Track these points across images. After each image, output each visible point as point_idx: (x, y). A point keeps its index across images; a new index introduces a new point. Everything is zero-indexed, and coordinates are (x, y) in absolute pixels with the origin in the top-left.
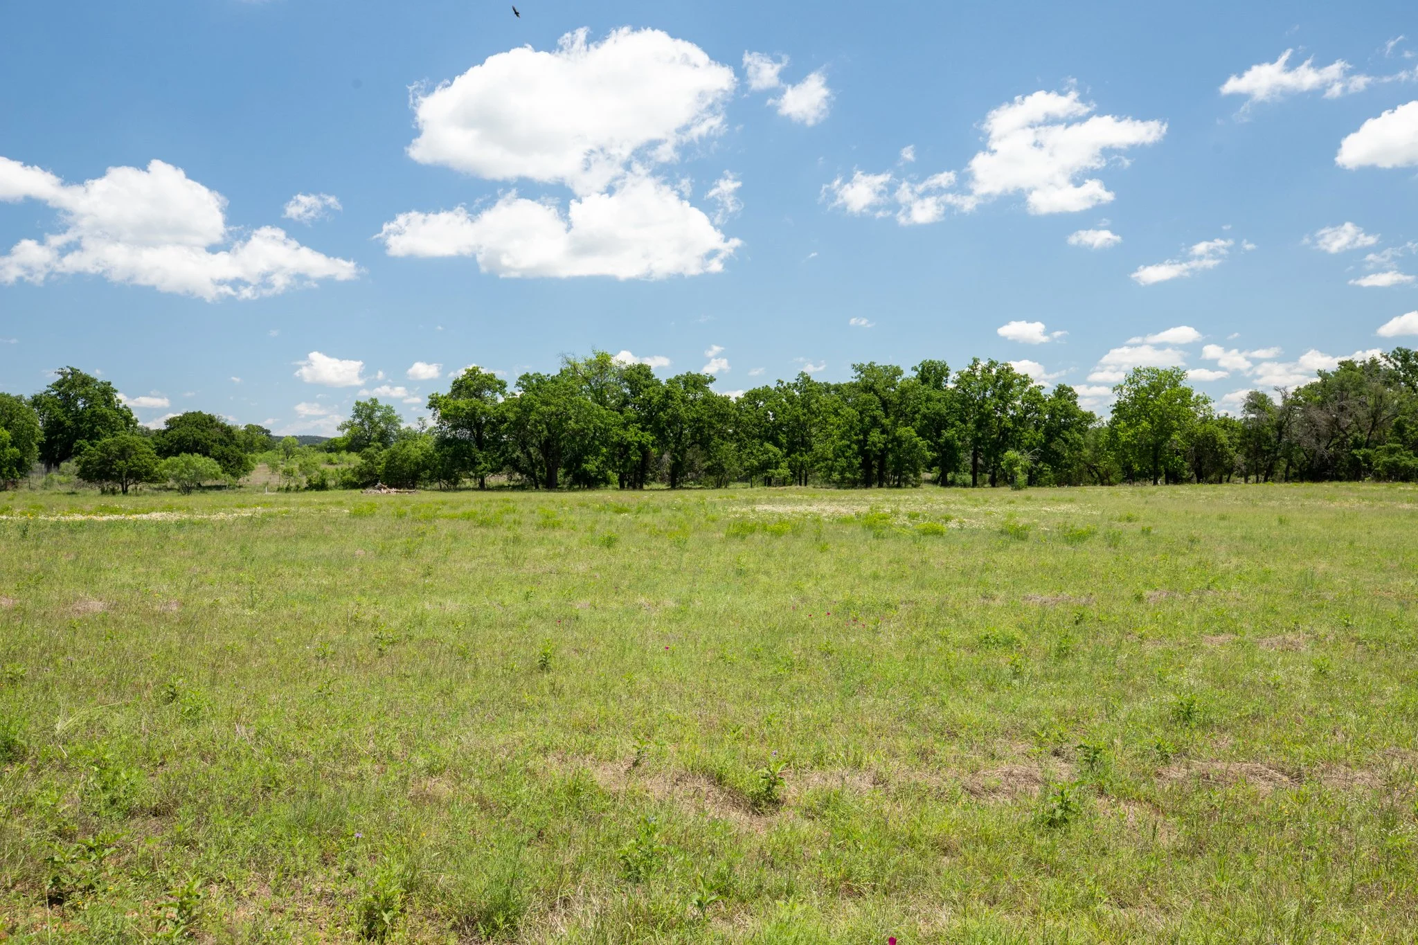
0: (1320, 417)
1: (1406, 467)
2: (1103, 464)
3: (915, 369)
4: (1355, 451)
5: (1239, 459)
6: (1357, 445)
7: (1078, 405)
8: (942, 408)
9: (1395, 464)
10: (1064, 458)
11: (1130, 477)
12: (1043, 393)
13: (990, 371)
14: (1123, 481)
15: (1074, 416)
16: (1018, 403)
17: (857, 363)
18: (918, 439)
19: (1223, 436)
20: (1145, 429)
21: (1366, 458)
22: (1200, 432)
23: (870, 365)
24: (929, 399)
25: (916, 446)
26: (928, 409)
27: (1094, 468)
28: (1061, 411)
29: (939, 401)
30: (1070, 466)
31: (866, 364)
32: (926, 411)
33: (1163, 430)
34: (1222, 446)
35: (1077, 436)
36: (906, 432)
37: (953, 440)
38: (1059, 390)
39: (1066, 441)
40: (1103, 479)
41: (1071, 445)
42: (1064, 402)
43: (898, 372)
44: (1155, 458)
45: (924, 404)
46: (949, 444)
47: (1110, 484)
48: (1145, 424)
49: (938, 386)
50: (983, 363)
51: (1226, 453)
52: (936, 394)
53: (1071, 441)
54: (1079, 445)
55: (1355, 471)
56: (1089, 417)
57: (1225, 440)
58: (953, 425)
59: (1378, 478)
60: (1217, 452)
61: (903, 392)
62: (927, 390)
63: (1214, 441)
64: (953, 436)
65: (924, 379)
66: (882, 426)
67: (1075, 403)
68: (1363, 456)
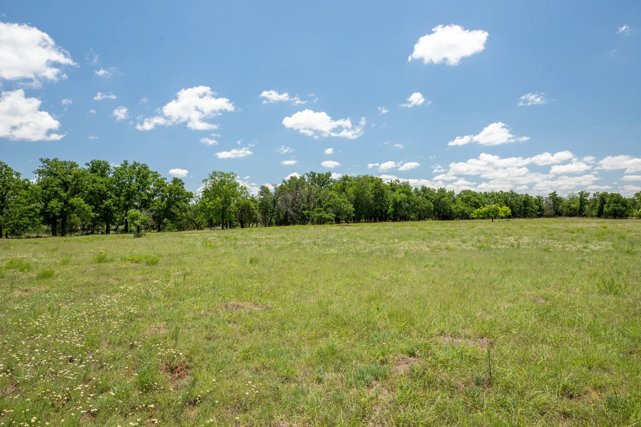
0: (290, 197)
1: (325, 218)
2: (198, 220)
3: (88, 164)
4: (303, 212)
5: (259, 216)
6: (304, 209)
7: (185, 188)
8: (104, 188)
9: (321, 216)
10: (177, 216)
11: (211, 225)
12: (165, 181)
13: (134, 168)
14: (208, 227)
15: (183, 194)
16: (152, 186)
17: (45, 158)
18: (85, 205)
19: (252, 205)
20: (218, 201)
21: (308, 215)
22: (242, 203)
23: (54, 160)
24: (94, 181)
25: (84, 209)
26: (93, 187)
27: (194, 221)
28: (175, 191)
29: (102, 183)
30: (180, 220)
31: (51, 159)
32: (92, 188)
33: (226, 203)
34: (252, 209)
35: (184, 204)
36: (77, 200)
37: (110, 206)
38: (174, 180)
39: (178, 207)
40: (198, 227)
41: (181, 209)
42: (177, 186)
43: (73, 165)
44: (223, 216)
45: (91, 184)
46: (107, 209)
47: (202, 229)
48: (218, 199)
49: (103, 175)
50: (131, 163)
51: (254, 212)
52: (100, 179)
53: (180, 207)
54: (185, 209)
55: (304, 220)
56: (190, 195)
57: (253, 207)
58: (110, 197)
59: (313, 223)
60: (250, 212)
61: (76, 176)
62: (94, 176)
63: (249, 208)
64: (110, 203)
65: (93, 171)
66: (61, 197)
67: (183, 188)
68: (307, 214)
